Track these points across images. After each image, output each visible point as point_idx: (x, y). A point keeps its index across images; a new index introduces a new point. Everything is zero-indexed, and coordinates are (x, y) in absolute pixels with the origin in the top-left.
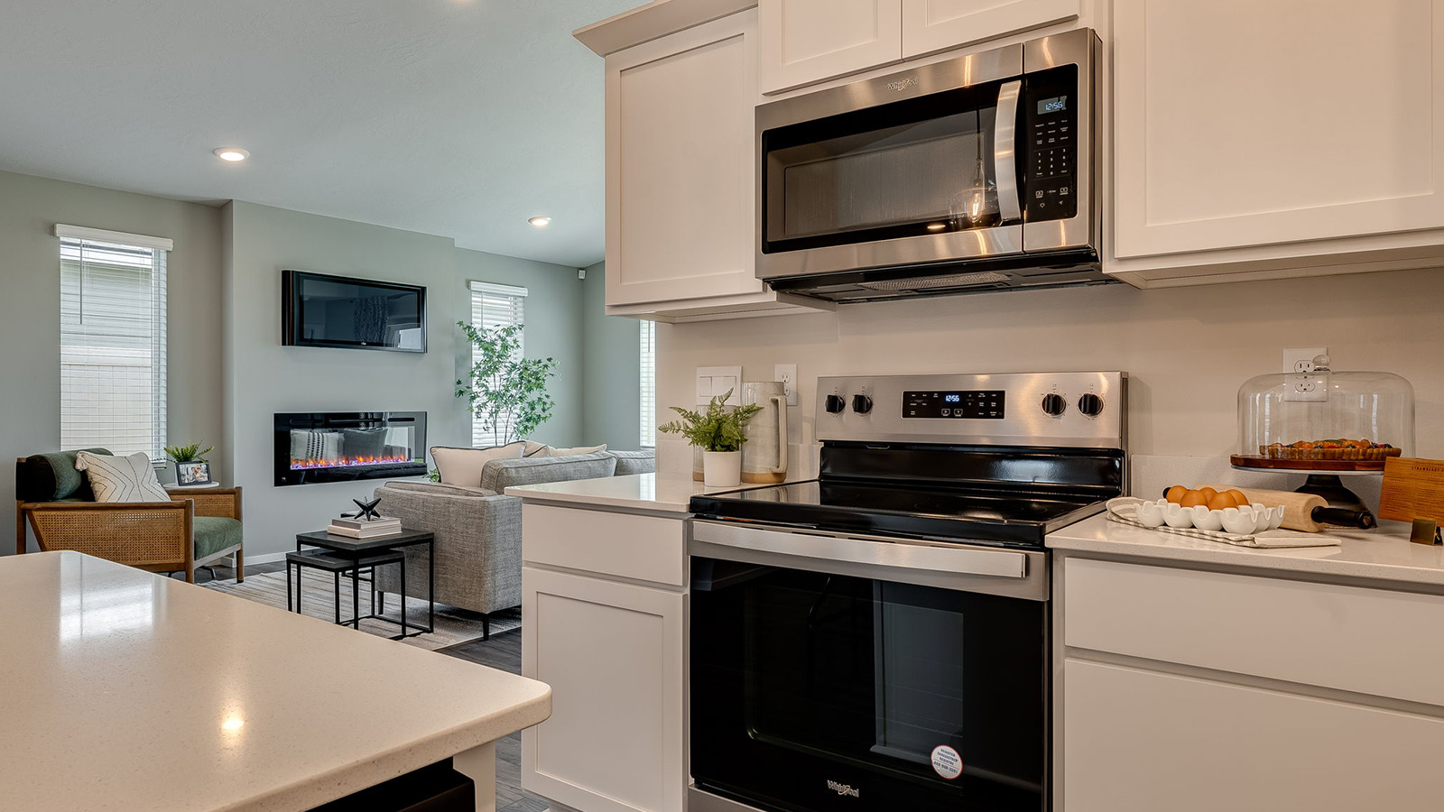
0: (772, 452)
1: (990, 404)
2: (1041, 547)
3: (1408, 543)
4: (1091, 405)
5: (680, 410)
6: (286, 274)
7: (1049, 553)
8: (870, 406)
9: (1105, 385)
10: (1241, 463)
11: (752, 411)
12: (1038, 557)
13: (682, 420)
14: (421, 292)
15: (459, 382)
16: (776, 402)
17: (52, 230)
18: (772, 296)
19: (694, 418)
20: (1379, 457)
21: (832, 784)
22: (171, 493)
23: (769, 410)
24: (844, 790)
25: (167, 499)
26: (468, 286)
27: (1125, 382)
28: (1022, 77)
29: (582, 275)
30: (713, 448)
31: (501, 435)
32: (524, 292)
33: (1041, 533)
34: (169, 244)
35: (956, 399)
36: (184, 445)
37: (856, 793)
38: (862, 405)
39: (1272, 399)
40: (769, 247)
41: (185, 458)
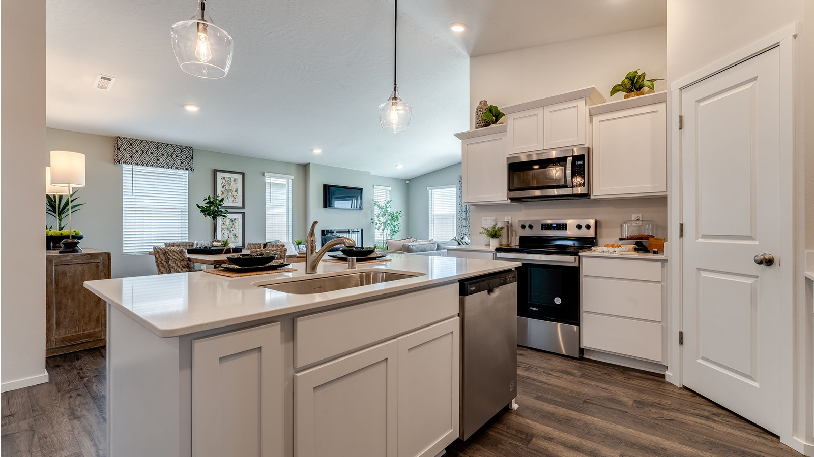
0: (507, 238)
1: (564, 227)
2: (578, 255)
3: (652, 254)
4: (588, 227)
5: (484, 228)
6: (325, 186)
7: (580, 257)
8: (533, 227)
9: (592, 222)
10: (621, 239)
11: (502, 228)
12: (577, 258)
13: (483, 230)
14: (361, 190)
15: (372, 219)
16: (508, 226)
17: (263, 174)
18: (509, 201)
19: (488, 231)
20: (647, 238)
21: (531, 308)
22: (299, 254)
23: (506, 229)
24: (534, 309)
25: (298, 255)
26: (373, 187)
27: (596, 222)
28: (573, 156)
29: (408, 182)
30: (493, 238)
31: (385, 237)
32: (390, 189)
33: (578, 253)
34: (292, 177)
35: (555, 225)
36: (299, 240)
37: (537, 309)
38: (531, 227)
39: (628, 226)
40: (510, 190)
41: (299, 243)
